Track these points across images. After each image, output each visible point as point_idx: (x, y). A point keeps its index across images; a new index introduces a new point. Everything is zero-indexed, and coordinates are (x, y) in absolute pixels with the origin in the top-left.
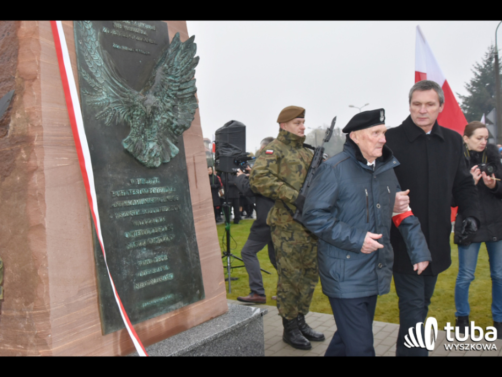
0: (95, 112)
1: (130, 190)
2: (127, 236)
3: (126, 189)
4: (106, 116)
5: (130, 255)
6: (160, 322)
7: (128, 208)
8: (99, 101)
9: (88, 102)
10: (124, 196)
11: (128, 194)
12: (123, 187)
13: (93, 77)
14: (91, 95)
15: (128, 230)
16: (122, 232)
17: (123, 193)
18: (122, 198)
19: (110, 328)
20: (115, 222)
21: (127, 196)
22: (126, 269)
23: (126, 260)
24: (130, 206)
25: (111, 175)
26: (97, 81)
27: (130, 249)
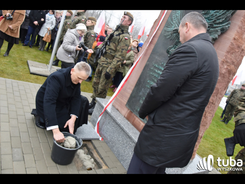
0: (165, 33)
1: (160, 66)
2: (148, 82)
3: (158, 65)
4: (168, 36)
5: (145, 89)
6: (140, 123)
7: (155, 72)
8: (169, 29)
9: (165, 29)
10: (156, 67)
11: (158, 67)
12: (158, 64)
13: (172, 20)
14: (168, 27)
15: (150, 80)
16: (148, 79)
17: (157, 66)
18: (155, 67)
19: (127, 105)
20: (148, 74)
21: (157, 67)
22: (142, 92)
23: (144, 90)
24: (156, 72)
25: (157, 58)
26: (173, 22)
27: (147, 87)
